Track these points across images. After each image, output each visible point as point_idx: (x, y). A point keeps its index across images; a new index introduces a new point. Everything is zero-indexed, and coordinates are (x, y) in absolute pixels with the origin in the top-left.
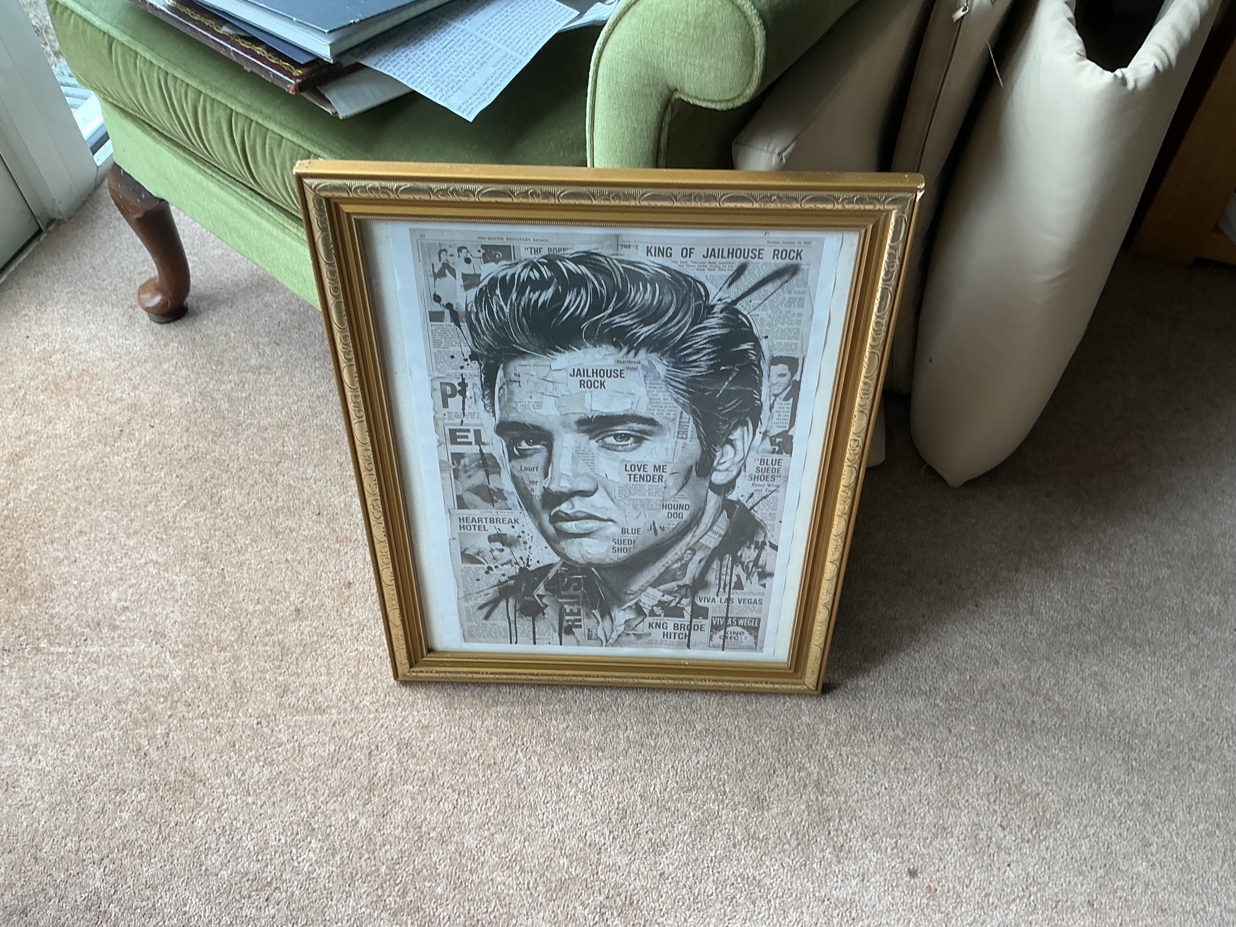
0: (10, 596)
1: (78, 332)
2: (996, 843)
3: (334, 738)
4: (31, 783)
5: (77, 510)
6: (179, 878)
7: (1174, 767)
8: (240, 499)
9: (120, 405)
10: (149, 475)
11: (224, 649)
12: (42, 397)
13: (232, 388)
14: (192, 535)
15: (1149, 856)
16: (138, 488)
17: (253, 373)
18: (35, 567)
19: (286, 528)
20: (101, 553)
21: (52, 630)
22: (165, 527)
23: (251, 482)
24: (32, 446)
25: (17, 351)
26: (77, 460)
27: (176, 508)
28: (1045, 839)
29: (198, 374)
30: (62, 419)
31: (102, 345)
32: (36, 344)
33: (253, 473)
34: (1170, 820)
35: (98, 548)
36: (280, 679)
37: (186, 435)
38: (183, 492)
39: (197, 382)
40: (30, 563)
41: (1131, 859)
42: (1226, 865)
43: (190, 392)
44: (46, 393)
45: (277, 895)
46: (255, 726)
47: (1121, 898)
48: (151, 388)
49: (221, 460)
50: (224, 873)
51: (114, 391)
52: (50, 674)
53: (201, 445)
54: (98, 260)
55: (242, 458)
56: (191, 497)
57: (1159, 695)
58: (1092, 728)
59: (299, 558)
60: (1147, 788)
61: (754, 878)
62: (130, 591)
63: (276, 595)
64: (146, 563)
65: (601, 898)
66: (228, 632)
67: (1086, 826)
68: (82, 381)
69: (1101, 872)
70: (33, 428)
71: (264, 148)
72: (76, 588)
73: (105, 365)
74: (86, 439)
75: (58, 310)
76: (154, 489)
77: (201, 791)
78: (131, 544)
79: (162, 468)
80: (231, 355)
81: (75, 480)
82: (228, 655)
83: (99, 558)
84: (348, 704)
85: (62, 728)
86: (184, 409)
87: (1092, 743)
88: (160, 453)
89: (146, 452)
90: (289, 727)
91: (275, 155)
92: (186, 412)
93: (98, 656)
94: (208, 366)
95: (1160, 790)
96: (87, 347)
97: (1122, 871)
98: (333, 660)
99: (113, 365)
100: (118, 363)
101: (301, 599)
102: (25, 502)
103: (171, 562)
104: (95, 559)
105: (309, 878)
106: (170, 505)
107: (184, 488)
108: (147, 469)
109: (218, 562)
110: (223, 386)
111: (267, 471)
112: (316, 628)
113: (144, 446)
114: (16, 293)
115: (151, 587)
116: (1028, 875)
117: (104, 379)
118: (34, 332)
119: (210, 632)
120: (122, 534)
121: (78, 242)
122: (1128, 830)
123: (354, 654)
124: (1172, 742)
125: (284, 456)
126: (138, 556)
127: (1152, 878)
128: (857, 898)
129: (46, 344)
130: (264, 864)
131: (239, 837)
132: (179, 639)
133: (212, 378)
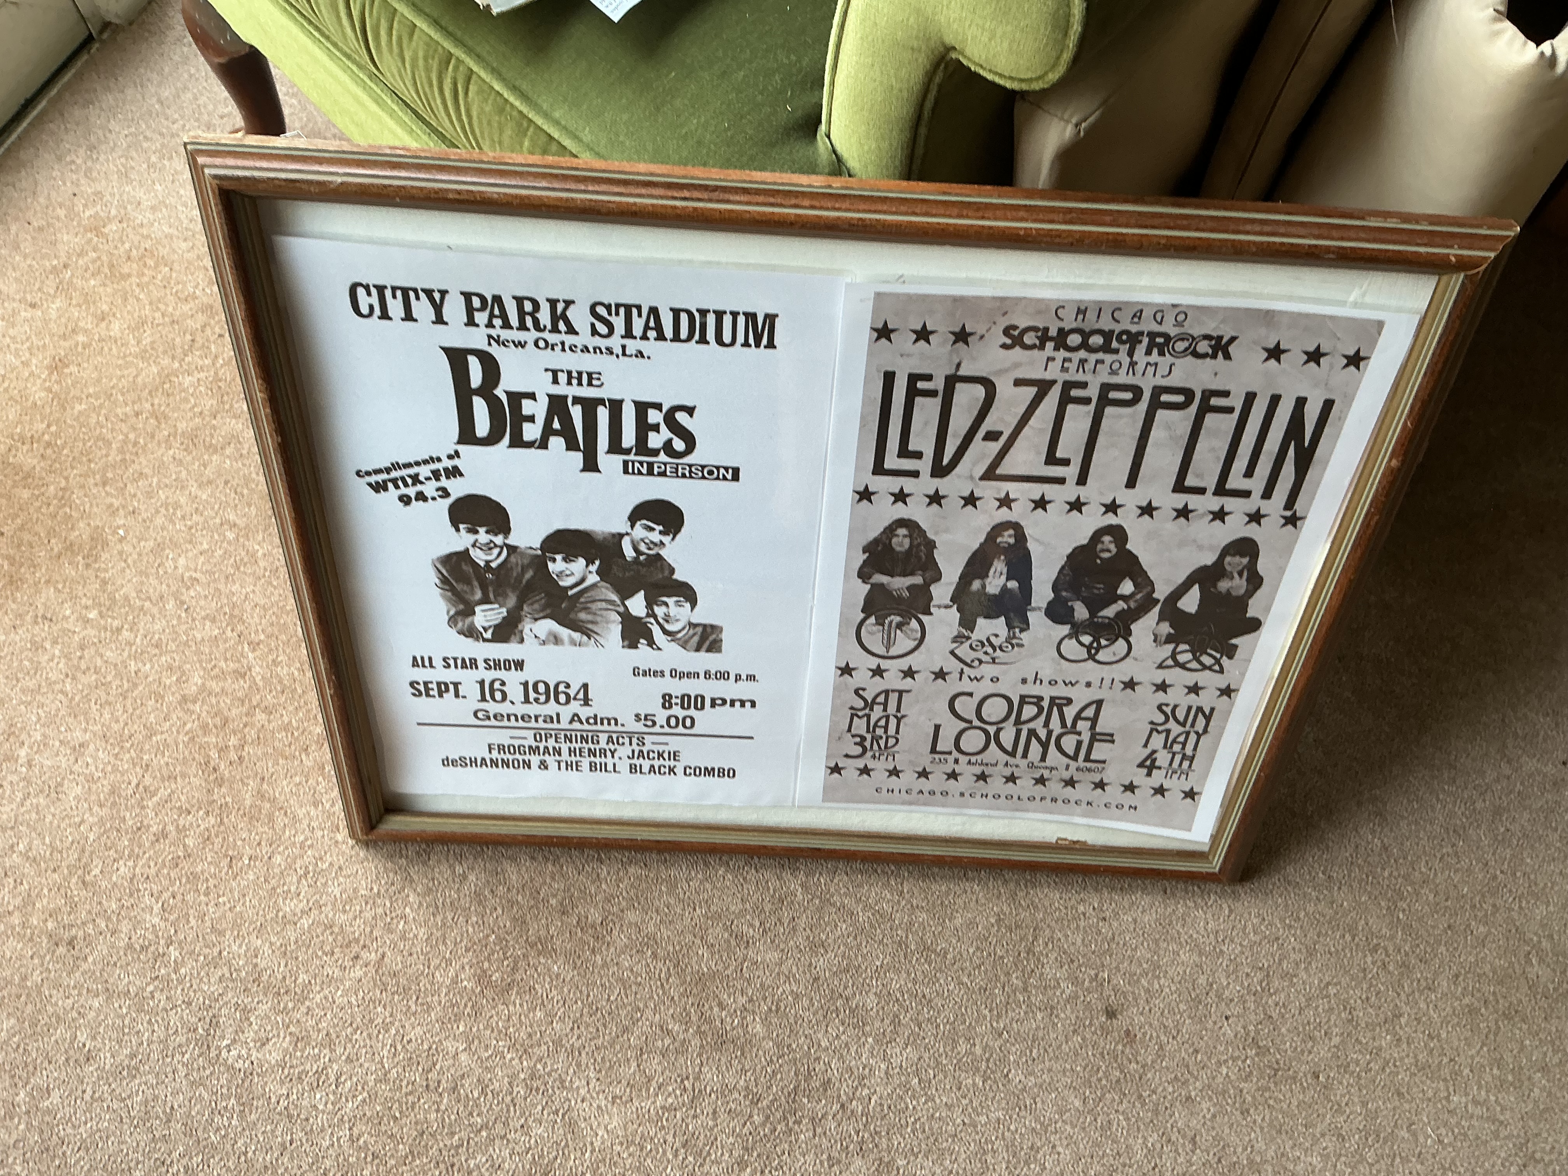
0: (52, 549)
1: (140, 194)
2: (1217, 991)
4: (79, 790)
5: (135, 444)
6: (250, 924)
7: (1449, 927)
12: (92, 282)
15: (1397, 1027)
18: (84, 514)
20: (166, 505)
21: (104, 599)
24: (80, 349)
25: (62, 213)
26: (136, 376)
28: (1275, 993)
30: (118, 316)
31: (170, 217)
32: (85, 206)
34: (1430, 989)
35: (163, 497)
40: (77, 508)
41: (1374, 1030)
42: (1485, 1049)
44: (98, 278)
45: (364, 954)
47: (1353, 1072)
50: (305, 922)
52: (102, 656)
54: (166, 93)
57: (1448, 833)
58: (1359, 866)
60: (1411, 947)
61: (924, 996)
62: (202, 559)
65: (744, 1000)
67: (1328, 984)
68: (145, 265)
69: (1336, 1040)
70: (82, 324)
71: (390, 35)
72: (134, 548)
74: (148, 348)
75: (114, 160)
77: (280, 820)
78: (204, 497)
81: (134, 403)
83: (163, 510)
85: (116, 727)
87: (1355, 885)
91: (405, 46)
93: (160, 639)
95: (1426, 953)
96: (151, 217)
97: (1361, 1043)
99: (184, 245)
102: (72, 426)
104: (157, 512)
105: (403, 938)
114: (59, 128)
116: (1247, 1034)
117: (172, 265)
118: (83, 188)
120: (191, 482)
121: (142, 61)
122: (1377, 995)
124: (1453, 894)
126: (212, 514)
127: (1396, 1055)
128: (1041, 1034)
129: (99, 207)
130: (351, 915)
131: (323, 881)
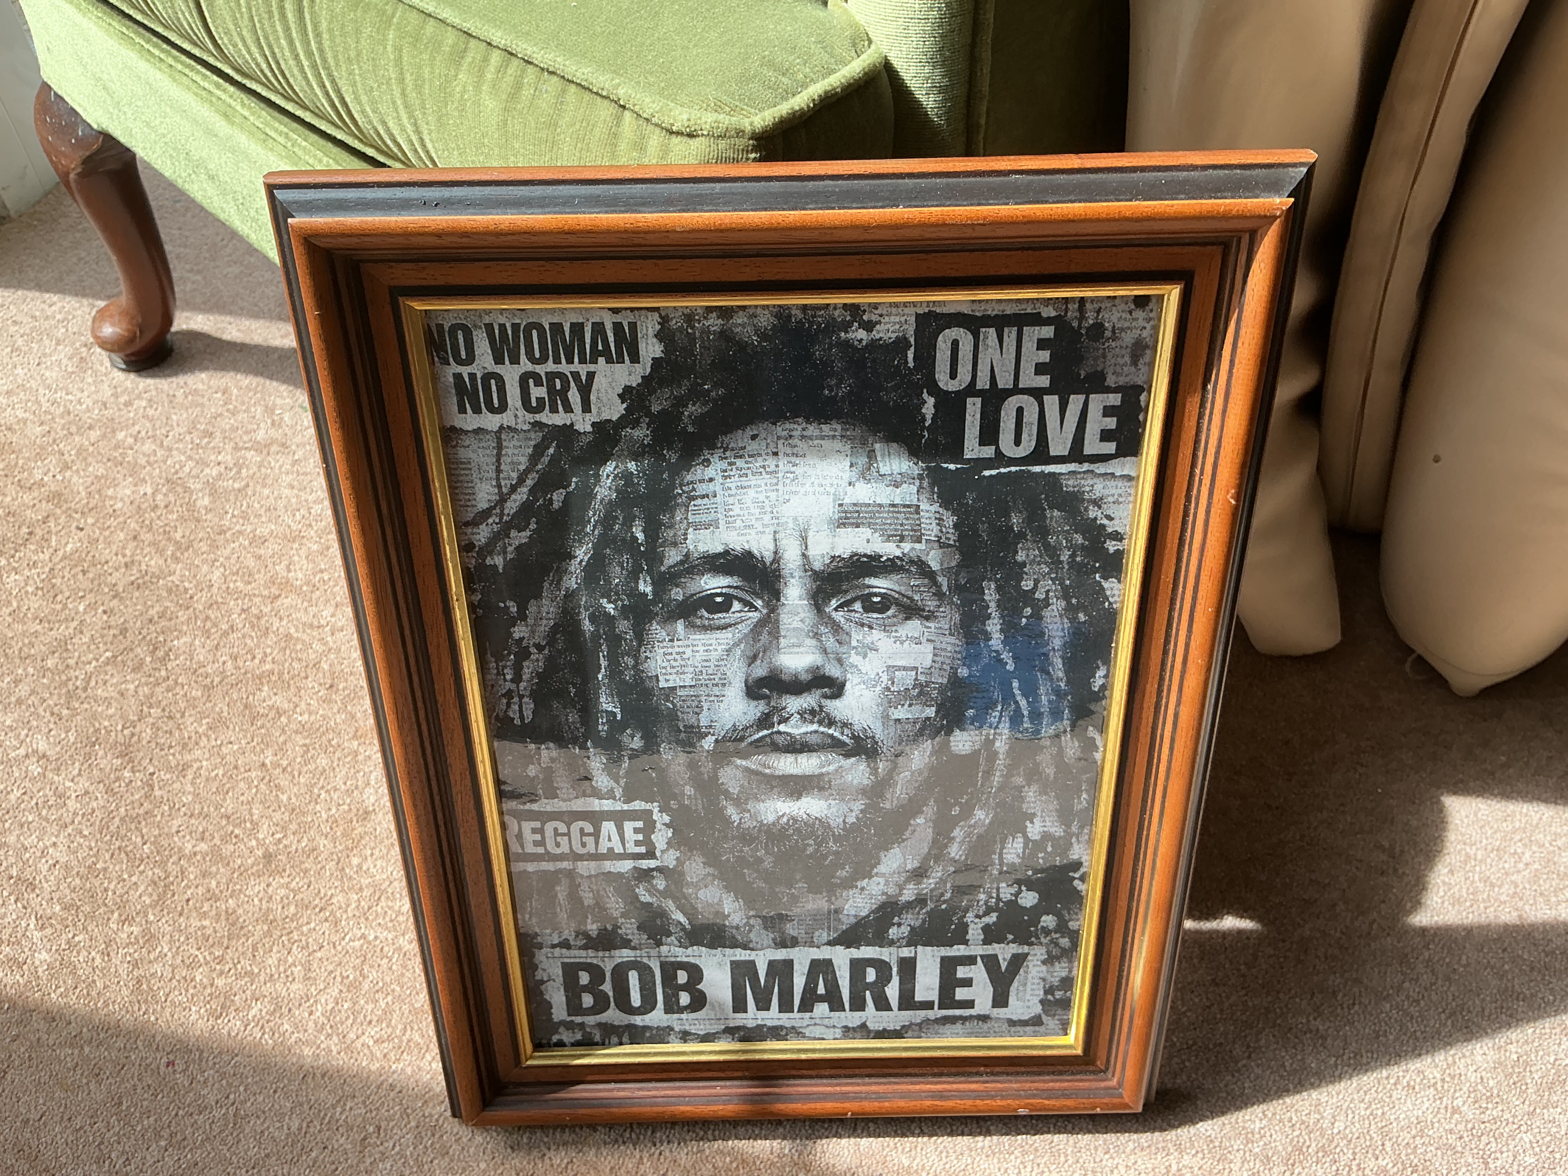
3: (301, 1105)
8: (201, 655)
9: (36, 494)
10: (59, 607)
11: (127, 920)
13: (221, 475)
14: (111, 711)
16: (39, 627)
17: (259, 451)
19: (271, 708)
22: (70, 695)
23: (224, 627)
27: (94, 663)
29: (170, 449)
33: (230, 613)
36: (220, 982)
37: (132, 545)
38: (110, 638)
39: (165, 462)
43: (152, 478)
46: (162, 1068)
48: (91, 469)
49: (181, 589)
51: (30, 471)
53: (153, 563)
55: (216, 585)
56: (122, 647)
59: (285, 763)
63: (235, 826)
64: (27, 756)
66: (142, 888)
73: (28, 432)
76: (63, 631)
79: (82, 597)
80: (227, 423)
82: (136, 929)
84: (335, 1039)
86: (136, 503)
88: (84, 572)
89: (64, 568)
90: (223, 1076)
92: (139, 507)
94: (188, 438)
98: (319, 955)
99: (39, 430)
100: (48, 429)
101: (278, 836)
103: (66, 757)
106: (83, 659)
107: (112, 632)
108: (59, 598)
109: (145, 762)
110: (207, 471)
111: (254, 611)
112: (295, 892)
113: (61, 561)
115: (26, 798)
117: (20, 451)
119: (112, 886)
123: (357, 944)
125: (286, 586)
132: (56, 896)
133: (190, 458)
